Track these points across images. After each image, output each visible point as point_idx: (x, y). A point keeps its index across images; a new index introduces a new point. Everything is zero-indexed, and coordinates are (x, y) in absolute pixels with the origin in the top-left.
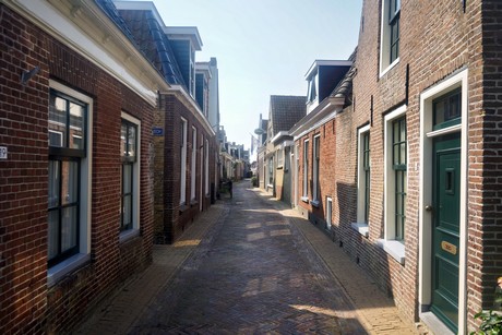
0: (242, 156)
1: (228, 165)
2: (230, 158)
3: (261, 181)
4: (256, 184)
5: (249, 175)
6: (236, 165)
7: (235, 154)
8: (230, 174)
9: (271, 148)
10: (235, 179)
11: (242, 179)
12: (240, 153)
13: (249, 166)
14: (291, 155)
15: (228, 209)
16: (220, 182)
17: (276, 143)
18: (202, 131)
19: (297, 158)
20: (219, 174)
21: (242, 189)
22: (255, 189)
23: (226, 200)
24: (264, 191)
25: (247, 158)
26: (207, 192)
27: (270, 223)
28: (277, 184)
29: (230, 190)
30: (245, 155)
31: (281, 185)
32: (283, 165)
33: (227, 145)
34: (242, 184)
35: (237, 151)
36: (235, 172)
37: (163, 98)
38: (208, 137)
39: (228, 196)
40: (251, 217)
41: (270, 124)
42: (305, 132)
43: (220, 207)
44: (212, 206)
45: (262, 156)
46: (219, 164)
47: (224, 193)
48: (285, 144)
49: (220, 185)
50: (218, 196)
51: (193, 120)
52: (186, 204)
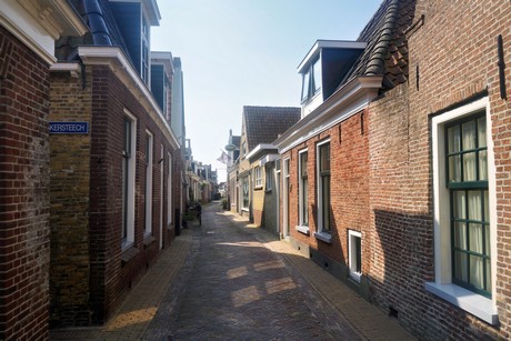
0: (210, 177)
1: (195, 187)
2: (197, 179)
3: (233, 204)
4: (227, 207)
5: (218, 197)
6: (203, 187)
7: (202, 174)
8: (197, 196)
9: (245, 166)
10: (203, 201)
11: (209, 201)
12: (207, 174)
13: (217, 187)
14: (276, 172)
15: (197, 241)
16: (187, 206)
17: (252, 160)
18: (161, 139)
19: (285, 175)
20: (185, 198)
21: (211, 214)
22: (227, 213)
23: (195, 228)
24: (238, 216)
25: (215, 179)
26: (169, 221)
27: (259, 267)
28: (254, 207)
29: (199, 216)
30: (213, 175)
31: (261, 209)
32: (263, 185)
33: (193, 165)
34: (211, 208)
35: (204, 171)
36: (203, 194)
37: (88, 71)
38: (171, 150)
39: (197, 223)
40: (230, 256)
41: (244, 139)
42: (301, 140)
43: (187, 238)
44: (178, 239)
45: (233, 175)
46: (185, 186)
47: (192, 220)
48: (268, 158)
49: (186, 212)
50: (185, 224)
51: (146, 121)
52: (135, 245)
